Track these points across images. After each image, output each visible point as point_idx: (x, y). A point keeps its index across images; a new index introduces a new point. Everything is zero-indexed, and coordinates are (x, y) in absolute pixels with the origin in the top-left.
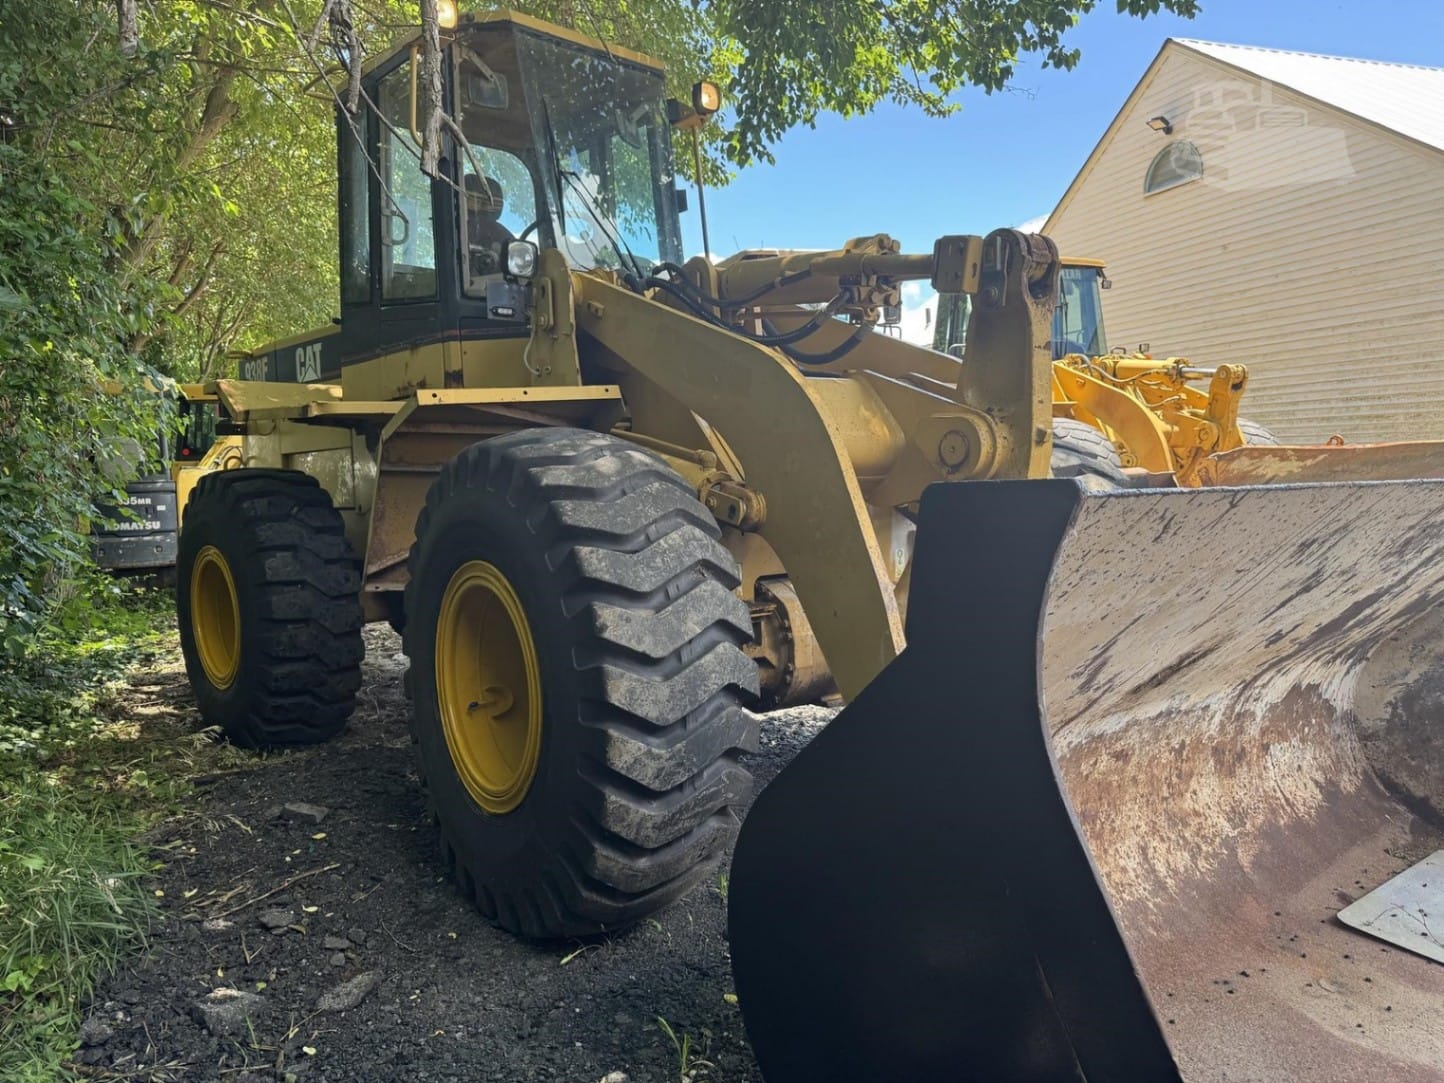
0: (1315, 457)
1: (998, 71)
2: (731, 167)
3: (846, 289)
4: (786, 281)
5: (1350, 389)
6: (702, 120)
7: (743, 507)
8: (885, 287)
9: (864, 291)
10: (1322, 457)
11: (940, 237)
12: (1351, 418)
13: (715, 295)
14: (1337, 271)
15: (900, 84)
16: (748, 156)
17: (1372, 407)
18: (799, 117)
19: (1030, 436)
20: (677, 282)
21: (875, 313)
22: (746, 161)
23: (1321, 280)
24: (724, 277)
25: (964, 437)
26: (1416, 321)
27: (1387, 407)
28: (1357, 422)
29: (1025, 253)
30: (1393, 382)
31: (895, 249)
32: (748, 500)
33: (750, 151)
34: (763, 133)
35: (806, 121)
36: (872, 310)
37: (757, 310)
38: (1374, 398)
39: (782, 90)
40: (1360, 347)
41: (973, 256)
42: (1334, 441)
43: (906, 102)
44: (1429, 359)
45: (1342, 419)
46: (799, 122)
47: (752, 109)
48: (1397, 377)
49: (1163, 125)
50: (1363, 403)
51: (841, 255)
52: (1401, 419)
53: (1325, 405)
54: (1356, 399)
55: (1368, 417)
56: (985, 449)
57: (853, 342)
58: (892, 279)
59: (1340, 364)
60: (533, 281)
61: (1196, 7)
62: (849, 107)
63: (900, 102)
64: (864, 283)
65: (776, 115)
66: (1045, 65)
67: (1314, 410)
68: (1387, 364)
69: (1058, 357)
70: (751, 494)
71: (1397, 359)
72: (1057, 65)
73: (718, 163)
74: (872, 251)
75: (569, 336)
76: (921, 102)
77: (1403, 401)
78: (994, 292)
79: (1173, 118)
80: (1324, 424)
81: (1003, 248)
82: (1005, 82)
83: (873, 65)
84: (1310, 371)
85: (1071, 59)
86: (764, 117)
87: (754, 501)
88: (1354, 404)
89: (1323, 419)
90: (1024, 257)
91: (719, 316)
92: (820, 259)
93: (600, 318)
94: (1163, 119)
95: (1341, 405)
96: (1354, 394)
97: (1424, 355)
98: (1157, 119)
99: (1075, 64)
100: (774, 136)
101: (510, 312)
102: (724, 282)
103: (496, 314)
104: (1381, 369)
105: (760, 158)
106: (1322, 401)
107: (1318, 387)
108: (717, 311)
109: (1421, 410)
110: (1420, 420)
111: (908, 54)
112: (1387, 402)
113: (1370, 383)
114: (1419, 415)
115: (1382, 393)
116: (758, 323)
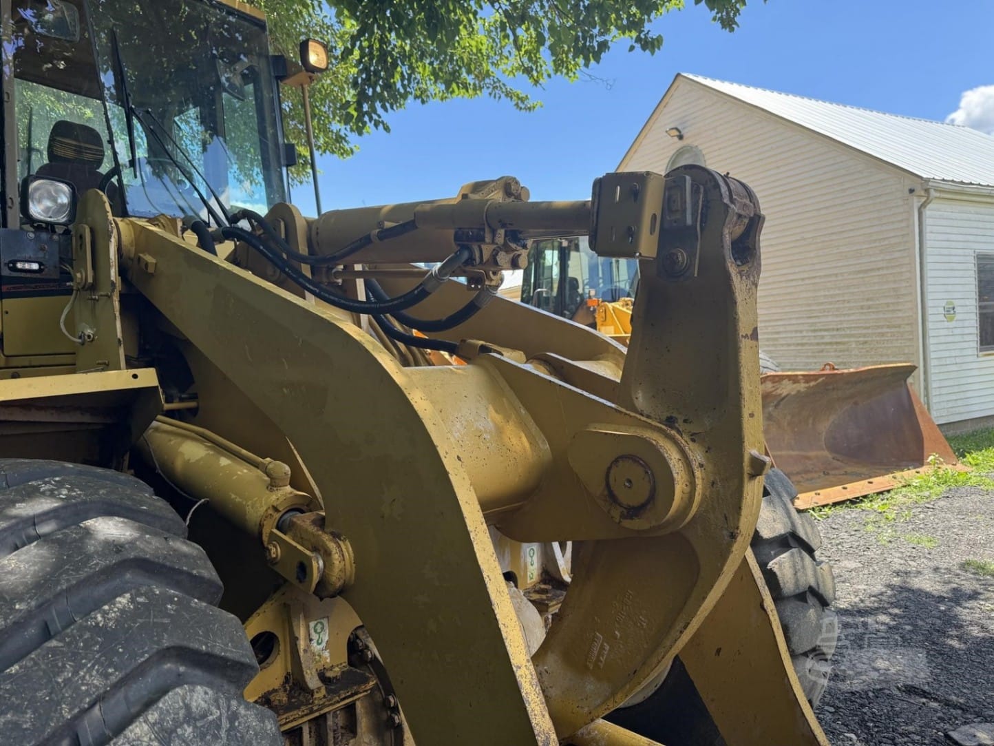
0: (816, 380)
1: (595, 44)
2: (353, 137)
3: (464, 247)
4: (386, 234)
5: (816, 323)
6: (310, 78)
7: (318, 564)
8: (513, 246)
9: (487, 250)
10: (821, 380)
11: (601, 175)
12: (818, 344)
13: (303, 249)
14: (804, 239)
15: (495, 82)
16: (364, 124)
17: (833, 336)
18: (411, 93)
19: (742, 468)
20: (259, 232)
21: (498, 276)
22: (363, 128)
23: (792, 245)
24: (314, 228)
25: (646, 466)
26: (861, 275)
27: (841, 336)
28: (823, 347)
29: (726, 201)
30: (847, 318)
31: (523, 197)
32: (327, 554)
33: (366, 119)
34: (378, 105)
35: (416, 97)
36: (495, 273)
37: (358, 267)
38: (833, 329)
39: (394, 65)
40: (822, 293)
41: (652, 204)
42: (828, 367)
43: (500, 97)
44: (870, 303)
45: (811, 344)
46: (410, 98)
47: (367, 81)
48: (849, 315)
49: (677, 133)
50: (826, 333)
51: (455, 202)
52: (854, 346)
53: (798, 335)
54: (821, 330)
55: (831, 343)
56: (680, 488)
57: (471, 309)
58: (521, 236)
59: (809, 305)
60: (71, 227)
61: (736, 23)
62: (454, 85)
63: (495, 97)
64: (488, 239)
65: (388, 86)
66: (632, 48)
67: (792, 338)
68: (841, 306)
69: (614, 300)
70: (332, 546)
71: (849, 302)
72: (644, 48)
73: (342, 133)
74: (497, 196)
75: (110, 297)
76: (511, 98)
77: (853, 332)
78: (682, 256)
79: (684, 128)
80: (799, 348)
81: (695, 191)
82: (603, 55)
83: (475, 50)
84: (787, 310)
85: (656, 43)
86: (378, 89)
87: (336, 556)
88: (819, 334)
89: (798, 344)
90: (727, 206)
91: (309, 276)
92: (428, 207)
93: (152, 275)
94: (677, 129)
95: (810, 334)
96: (819, 326)
97: (868, 300)
98: (672, 129)
99: (659, 49)
100: (388, 105)
101: (35, 266)
102: (314, 233)
103: (15, 269)
104: (838, 309)
105: (376, 125)
106: (796, 331)
107: (794, 322)
108: (306, 270)
109: (866, 339)
110: (866, 346)
111: (507, 36)
112: (843, 333)
113: (830, 319)
114: (866, 342)
115: (839, 327)
116: (360, 283)
